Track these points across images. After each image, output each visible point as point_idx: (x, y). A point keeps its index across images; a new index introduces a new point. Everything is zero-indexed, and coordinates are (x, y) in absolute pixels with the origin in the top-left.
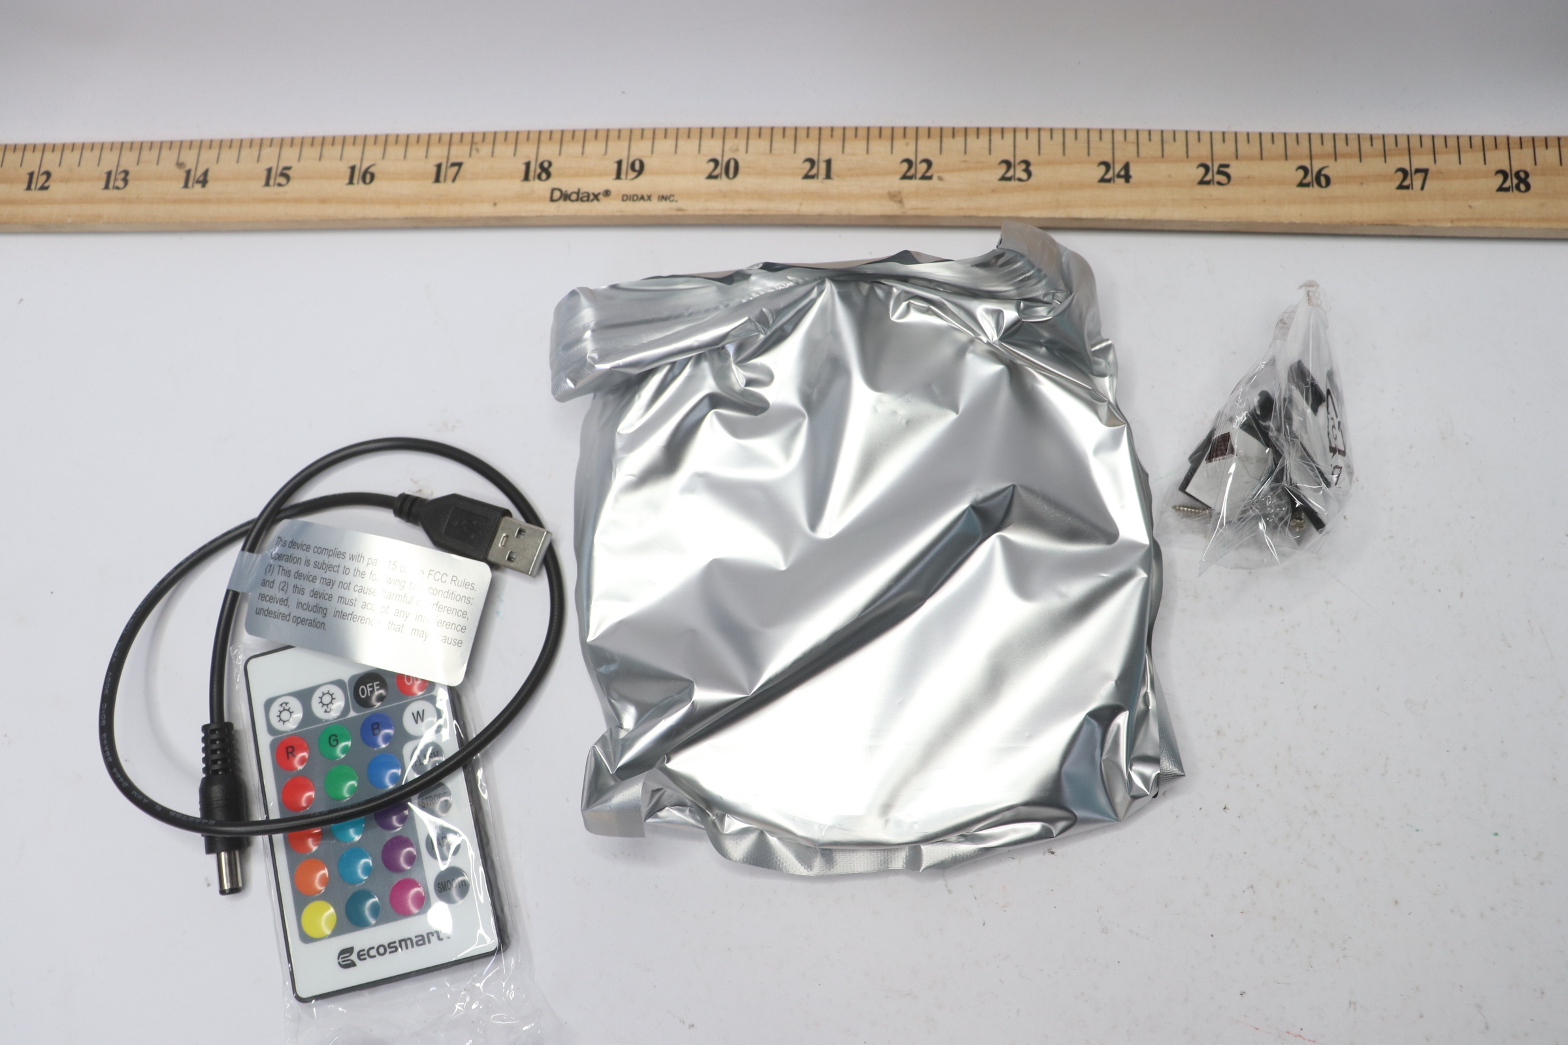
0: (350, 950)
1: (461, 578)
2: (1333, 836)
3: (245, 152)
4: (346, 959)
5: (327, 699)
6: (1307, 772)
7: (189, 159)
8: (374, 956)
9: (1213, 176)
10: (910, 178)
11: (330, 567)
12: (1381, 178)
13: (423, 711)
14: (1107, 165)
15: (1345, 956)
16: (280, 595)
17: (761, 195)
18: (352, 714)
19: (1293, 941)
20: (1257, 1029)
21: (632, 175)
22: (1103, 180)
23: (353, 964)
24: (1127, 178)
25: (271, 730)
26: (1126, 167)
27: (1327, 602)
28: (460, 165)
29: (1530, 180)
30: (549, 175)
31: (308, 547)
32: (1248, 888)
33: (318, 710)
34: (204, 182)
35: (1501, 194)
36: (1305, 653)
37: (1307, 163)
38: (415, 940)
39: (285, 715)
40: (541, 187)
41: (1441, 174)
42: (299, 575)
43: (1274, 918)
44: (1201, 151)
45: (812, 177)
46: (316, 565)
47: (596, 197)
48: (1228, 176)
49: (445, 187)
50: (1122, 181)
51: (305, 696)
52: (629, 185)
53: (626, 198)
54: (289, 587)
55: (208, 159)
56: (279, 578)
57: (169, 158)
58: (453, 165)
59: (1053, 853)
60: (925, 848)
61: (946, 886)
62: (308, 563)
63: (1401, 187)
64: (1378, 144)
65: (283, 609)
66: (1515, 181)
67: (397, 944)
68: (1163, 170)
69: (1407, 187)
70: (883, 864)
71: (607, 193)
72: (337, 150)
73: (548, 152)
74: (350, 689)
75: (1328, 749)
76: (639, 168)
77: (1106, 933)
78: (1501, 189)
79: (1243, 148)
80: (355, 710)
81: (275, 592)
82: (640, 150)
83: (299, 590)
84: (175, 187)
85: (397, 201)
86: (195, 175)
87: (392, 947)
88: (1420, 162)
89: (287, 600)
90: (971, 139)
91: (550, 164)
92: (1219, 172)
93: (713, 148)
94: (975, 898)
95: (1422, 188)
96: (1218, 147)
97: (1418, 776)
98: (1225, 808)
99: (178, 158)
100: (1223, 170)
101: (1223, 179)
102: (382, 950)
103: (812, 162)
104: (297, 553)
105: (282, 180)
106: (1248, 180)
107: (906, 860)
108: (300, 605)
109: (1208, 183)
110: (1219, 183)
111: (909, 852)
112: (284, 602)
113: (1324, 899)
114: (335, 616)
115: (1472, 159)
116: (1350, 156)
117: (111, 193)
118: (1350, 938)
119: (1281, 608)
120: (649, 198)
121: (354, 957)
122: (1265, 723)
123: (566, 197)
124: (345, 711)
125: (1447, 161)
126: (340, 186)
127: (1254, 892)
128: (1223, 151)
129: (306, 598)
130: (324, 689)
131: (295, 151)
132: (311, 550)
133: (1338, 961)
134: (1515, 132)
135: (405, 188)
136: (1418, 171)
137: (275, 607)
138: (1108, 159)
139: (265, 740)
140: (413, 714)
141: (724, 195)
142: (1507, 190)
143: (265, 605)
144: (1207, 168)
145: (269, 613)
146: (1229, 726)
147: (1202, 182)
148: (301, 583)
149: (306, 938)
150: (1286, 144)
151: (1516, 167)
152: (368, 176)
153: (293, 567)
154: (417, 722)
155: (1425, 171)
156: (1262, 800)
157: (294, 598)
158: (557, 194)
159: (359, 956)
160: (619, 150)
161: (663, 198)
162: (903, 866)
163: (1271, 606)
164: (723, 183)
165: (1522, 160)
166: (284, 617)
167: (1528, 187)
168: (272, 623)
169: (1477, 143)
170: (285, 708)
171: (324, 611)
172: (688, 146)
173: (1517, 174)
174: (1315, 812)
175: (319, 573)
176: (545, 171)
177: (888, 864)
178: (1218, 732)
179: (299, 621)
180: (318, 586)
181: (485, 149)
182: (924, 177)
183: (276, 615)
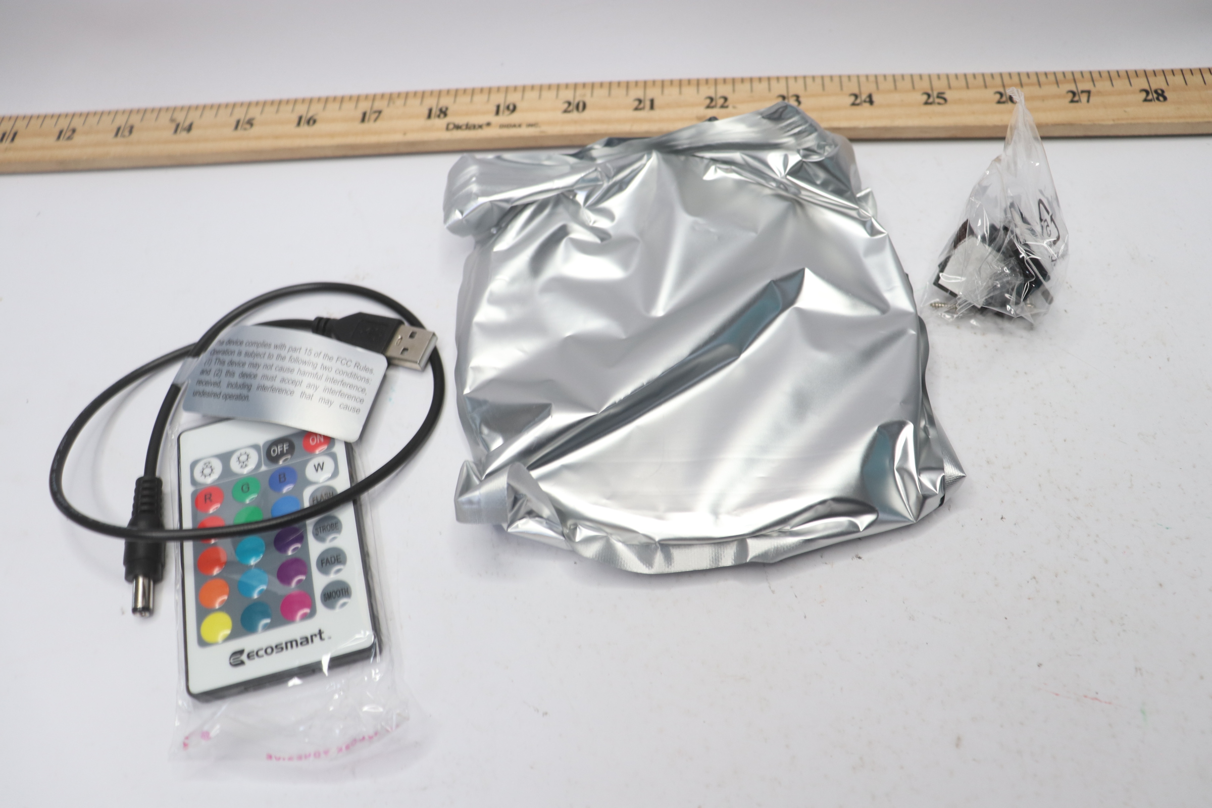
0: (241, 652)
1: (362, 364)
2: (1097, 536)
3: (222, 111)
4: (237, 659)
5: (243, 458)
6: (1066, 488)
7: (180, 117)
8: (262, 656)
9: (934, 99)
10: (713, 107)
11: (257, 355)
12: (1058, 97)
13: (323, 463)
14: (856, 96)
15: (1124, 631)
16: (216, 379)
17: (602, 121)
18: (264, 468)
19: (1077, 620)
20: (1057, 695)
21: (507, 112)
22: (853, 104)
23: (242, 663)
24: (871, 102)
25: (194, 482)
26: (870, 96)
27: (1061, 368)
28: (380, 112)
29: (1166, 94)
30: (445, 115)
31: (241, 343)
32: (1031, 579)
33: (235, 466)
34: (189, 128)
35: (1146, 103)
36: (1050, 403)
37: (1001, 90)
38: (299, 642)
39: (207, 471)
40: (441, 122)
41: (1099, 93)
42: (231, 363)
43: (1058, 602)
44: (925, 85)
45: (641, 109)
46: (247, 354)
47: (480, 127)
48: (945, 100)
49: (369, 125)
50: (867, 105)
51: (225, 458)
52: (505, 118)
53: (502, 126)
54: (222, 373)
55: (193, 116)
56: (214, 367)
57: (165, 118)
58: (375, 112)
59: (860, 558)
60: (750, 542)
61: (770, 587)
62: (240, 353)
63: (1072, 101)
64: (1052, 78)
65: (216, 390)
66: (1155, 95)
67: (284, 646)
68: (896, 97)
69: (1077, 102)
70: (714, 561)
71: (488, 124)
72: (290, 107)
73: (445, 102)
74: (263, 450)
75: (1080, 470)
76: (513, 109)
77: (913, 620)
78: (1145, 100)
79: (953, 82)
80: (266, 465)
81: (211, 378)
82: (513, 98)
83: (230, 374)
84: (168, 133)
85: (332, 135)
86: (183, 125)
87: (279, 648)
88: (1082, 86)
89: (220, 382)
90: (756, 85)
91: (447, 109)
92: (938, 97)
93: (568, 95)
94: (796, 596)
95: (1088, 101)
96: (936, 83)
97: (1159, 487)
98: (1002, 518)
99: (172, 115)
100: (940, 96)
101: (941, 101)
102: (269, 651)
103: (640, 101)
104: (232, 347)
105: (248, 126)
106: (960, 101)
107: (735, 557)
108: (230, 385)
109: (931, 104)
110: (939, 104)
111: (737, 549)
112: (217, 384)
113: (1098, 585)
114: (258, 388)
115: (1121, 84)
116: (1032, 84)
117: (119, 139)
118: (1126, 615)
119: (1026, 373)
120: (520, 126)
121: (244, 657)
122: (1026, 454)
123: (458, 127)
124: (258, 466)
125: (1103, 85)
126: (292, 128)
127: (1037, 582)
128: (939, 86)
129: (236, 379)
130: (243, 451)
131: (259, 109)
132: (244, 344)
133: (1119, 635)
134: (1149, 67)
135: (339, 127)
136: (1083, 92)
137: (209, 389)
138: (856, 91)
139: (188, 491)
140: (315, 466)
141: (575, 122)
142: (1150, 100)
143: (201, 388)
144: (929, 96)
145: (203, 394)
146: (996, 457)
147: (926, 103)
148: (231, 369)
149: (202, 643)
150: (985, 80)
151: (1154, 87)
152: (311, 121)
153: (227, 358)
154: (317, 470)
155: (1089, 92)
156: (1032, 510)
157: (225, 380)
158: (451, 126)
159: (249, 656)
160: (499, 99)
161: (530, 125)
162: (732, 563)
163: (1017, 372)
164: (575, 115)
165: (1157, 83)
166: (216, 395)
167: (1165, 99)
168: (205, 400)
169: (1123, 74)
170: (208, 465)
171: (249, 387)
172: (549, 95)
173: (1156, 92)
174: (1079, 518)
175: (248, 360)
176: (443, 112)
177: (719, 561)
178: (988, 462)
179: (228, 397)
180: (247, 369)
181: (400, 102)
182: (722, 107)
183: (209, 395)
